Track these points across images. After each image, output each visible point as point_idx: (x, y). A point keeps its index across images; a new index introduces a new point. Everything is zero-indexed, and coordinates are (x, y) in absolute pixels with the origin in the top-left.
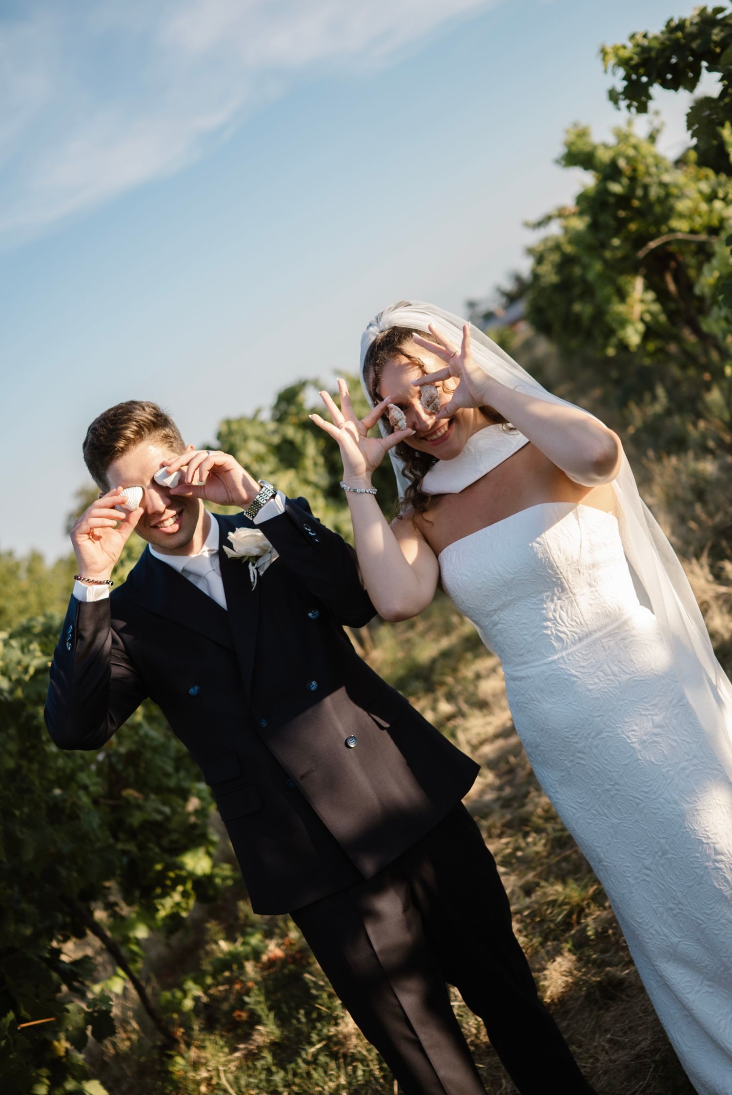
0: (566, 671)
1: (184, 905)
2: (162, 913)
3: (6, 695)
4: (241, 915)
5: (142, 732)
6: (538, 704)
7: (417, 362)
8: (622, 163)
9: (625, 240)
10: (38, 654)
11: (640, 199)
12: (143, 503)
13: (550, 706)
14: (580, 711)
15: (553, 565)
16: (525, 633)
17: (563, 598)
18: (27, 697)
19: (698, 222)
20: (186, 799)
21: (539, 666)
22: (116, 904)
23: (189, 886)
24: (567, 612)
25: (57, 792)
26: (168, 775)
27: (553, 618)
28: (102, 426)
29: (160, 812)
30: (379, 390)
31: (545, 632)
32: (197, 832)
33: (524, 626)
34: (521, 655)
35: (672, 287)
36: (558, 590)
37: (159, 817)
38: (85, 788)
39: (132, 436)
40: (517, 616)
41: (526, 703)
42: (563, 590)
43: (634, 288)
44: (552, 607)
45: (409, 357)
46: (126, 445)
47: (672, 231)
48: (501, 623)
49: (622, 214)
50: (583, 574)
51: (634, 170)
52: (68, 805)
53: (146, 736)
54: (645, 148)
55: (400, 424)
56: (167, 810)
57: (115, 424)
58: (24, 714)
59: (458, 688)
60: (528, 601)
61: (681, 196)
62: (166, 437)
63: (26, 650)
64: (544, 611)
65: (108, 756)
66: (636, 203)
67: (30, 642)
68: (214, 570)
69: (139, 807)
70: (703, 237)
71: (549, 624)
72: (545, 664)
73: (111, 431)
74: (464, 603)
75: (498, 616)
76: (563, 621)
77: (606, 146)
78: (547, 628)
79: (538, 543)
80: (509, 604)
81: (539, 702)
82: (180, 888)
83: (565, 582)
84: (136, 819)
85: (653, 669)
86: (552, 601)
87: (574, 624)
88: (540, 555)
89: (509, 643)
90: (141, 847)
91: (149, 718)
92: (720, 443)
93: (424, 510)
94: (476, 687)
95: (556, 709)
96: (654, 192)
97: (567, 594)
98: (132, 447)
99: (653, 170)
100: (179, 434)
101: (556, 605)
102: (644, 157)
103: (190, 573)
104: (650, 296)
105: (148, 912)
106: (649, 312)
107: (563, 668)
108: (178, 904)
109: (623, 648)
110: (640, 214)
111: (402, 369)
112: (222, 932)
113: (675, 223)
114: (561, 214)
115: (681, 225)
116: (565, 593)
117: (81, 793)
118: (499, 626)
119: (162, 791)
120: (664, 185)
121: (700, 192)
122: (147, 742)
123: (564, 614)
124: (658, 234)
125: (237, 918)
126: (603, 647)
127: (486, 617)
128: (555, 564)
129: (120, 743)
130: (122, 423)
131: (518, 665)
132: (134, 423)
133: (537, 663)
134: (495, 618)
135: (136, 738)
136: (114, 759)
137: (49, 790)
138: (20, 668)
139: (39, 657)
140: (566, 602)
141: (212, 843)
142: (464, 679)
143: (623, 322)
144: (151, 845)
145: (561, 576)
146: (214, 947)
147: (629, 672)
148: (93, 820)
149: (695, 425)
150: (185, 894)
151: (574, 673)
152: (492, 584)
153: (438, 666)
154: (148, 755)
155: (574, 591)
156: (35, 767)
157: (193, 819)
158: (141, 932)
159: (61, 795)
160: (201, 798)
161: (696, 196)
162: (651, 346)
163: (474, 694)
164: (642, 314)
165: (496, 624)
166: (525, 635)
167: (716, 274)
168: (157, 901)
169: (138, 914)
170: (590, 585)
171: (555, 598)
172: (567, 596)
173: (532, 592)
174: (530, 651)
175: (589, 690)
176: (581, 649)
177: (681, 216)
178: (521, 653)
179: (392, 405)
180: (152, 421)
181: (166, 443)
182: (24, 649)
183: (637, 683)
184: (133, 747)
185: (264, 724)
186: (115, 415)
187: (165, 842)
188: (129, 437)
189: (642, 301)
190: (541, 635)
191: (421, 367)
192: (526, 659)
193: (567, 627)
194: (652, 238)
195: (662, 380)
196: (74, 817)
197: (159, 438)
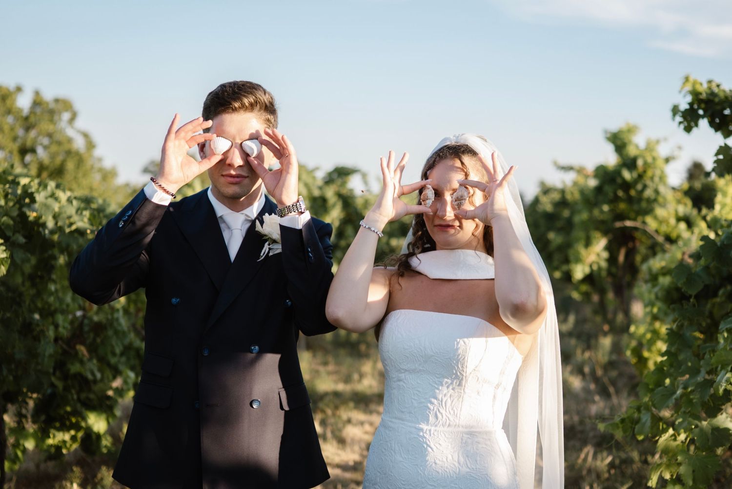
0: (428, 441)
1: (68, 445)
2: (50, 441)
3: (47, 232)
4: (99, 476)
5: (116, 315)
6: (393, 453)
7: (466, 170)
8: (640, 163)
9: (611, 211)
10: (86, 220)
11: (636, 191)
12: (226, 154)
13: (401, 459)
14: (421, 474)
15: (464, 363)
16: (416, 398)
17: (456, 391)
18: (59, 243)
19: (664, 229)
20: (114, 378)
21: (410, 427)
22: (25, 417)
23: (80, 434)
24: (452, 401)
25: (37, 316)
26: (114, 354)
27: (441, 400)
28: (230, 87)
29: (93, 374)
30: (430, 173)
31: (429, 405)
32: (108, 403)
33: (418, 393)
34: (402, 412)
35: (621, 258)
36: (456, 383)
37: (90, 377)
38: (56, 326)
39: (247, 104)
40: (418, 383)
41: (385, 449)
42: (460, 385)
43: (598, 243)
44: (445, 391)
45: (462, 163)
46: (240, 107)
47: (644, 223)
48: (404, 382)
49: (620, 193)
50: (479, 383)
51: (645, 172)
52: (38, 329)
53: (117, 319)
54: (660, 163)
55: (427, 201)
56: (99, 376)
57: (240, 90)
58: (50, 252)
59: (331, 420)
60: (432, 378)
61: (663, 206)
62: (268, 120)
63: (79, 212)
64: (437, 391)
65: (84, 316)
66: (633, 193)
67: (86, 209)
68: (241, 230)
69: (82, 362)
70: (660, 239)
71: (435, 401)
72: (416, 428)
73: (234, 92)
74: (389, 352)
75: (405, 376)
76: (446, 406)
77: (637, 147)
78: (432, 403)
79: (464, 343)
80: (418, 372)
81: (395, 452)
82: (73, 432)
83: (464, 380)
84: (75, 368)
85: (487, 474)
86: (448, 387)
87: (452, 412)
88: (460, 351)
89: (400, 399)
90: (66, 389)
91: (126, 311)
92: (593, 372)
93: (401, 275)
94: (344, 426)
95: (404, 463)
96: (648, 193)
97: (460, 389)
98: (242, 112)
99: (656, 179)
100: (277, 125)
101: (448, 392)
102: (655, 168)
103: (224, 222)
104: (605, 255)
105: (43, 434)
106: (598, 263)
107: (426, 438)
108: (64, 442)
109: (475, 448)
110: (630, 200)
111: (453, 168)
112: (80, 479)
113: (649, 220)
114: (580, 171)
115: (652, 224)
116: (460, 387)
117: (52, 328)
118: (401, 383)
119: (103, 362)
120: (657, 192)
121: (676, 212)
122: (115, 324)
123: (449, 402)
124: (635, 219)
125: (95, 476)
126: (462, 439)
127: (397, 371)
128: (466, 364)
129: (97, 313)
130: (245, 92)
131: (396, 418)
132: (254, 97)
133: (410, 424)
134: (402, 376)
135: (110, 317)
136: (86, 321)
137: (32, 312)
138: (67, 222)
139: (85, 222)
140: (456, 394)
141: (114, 416)
142: (339, 417)
143: (578, 260)
144: (73, 391)
145: (465, 375)
146: (68, 485)
147: (470, 467)
148: (48, 349)
149: (583, 352)
150: (74, 438)
151: (432, 445)
152: (416, 351)
153: (327, 400)
154: (110, 333)
155: (466, 390)
156: (33, 292)
157: (110, 393)
158: (30, 445)
159: (38, 320)
160: (125, 382)
161: (672, 212)
162: (584, 288)
163: (340, 430)
164: (593, 262)
165: (399, 380)
166: (415, 399)
167: (663, 264)
168: (52, 431)
169: (35, 431)
170: (478, 393)
171: (451, 387)
172: (459, 391)
173: (438, 373)
174: (410, 413)
175: (436, 463)
176: (446, 432)
177: (656, 218)
178: (403, 410)
179: (430, 187)
180: (265, 103)
181: (266, 124)
182: (79, 211)
183: (471, 478)
184: (104, 321)
185: (206, 353)
186: (243, 85)
187: (83, 396)
188: (245, 103)
189: (598, 255)
190: (425, 406)
191: (467, 175)
192: (404, 417)
193: (446, 411)
194: (629, 219)
195: (577, 313)
196: (37, 339)
197: (263, 117)
